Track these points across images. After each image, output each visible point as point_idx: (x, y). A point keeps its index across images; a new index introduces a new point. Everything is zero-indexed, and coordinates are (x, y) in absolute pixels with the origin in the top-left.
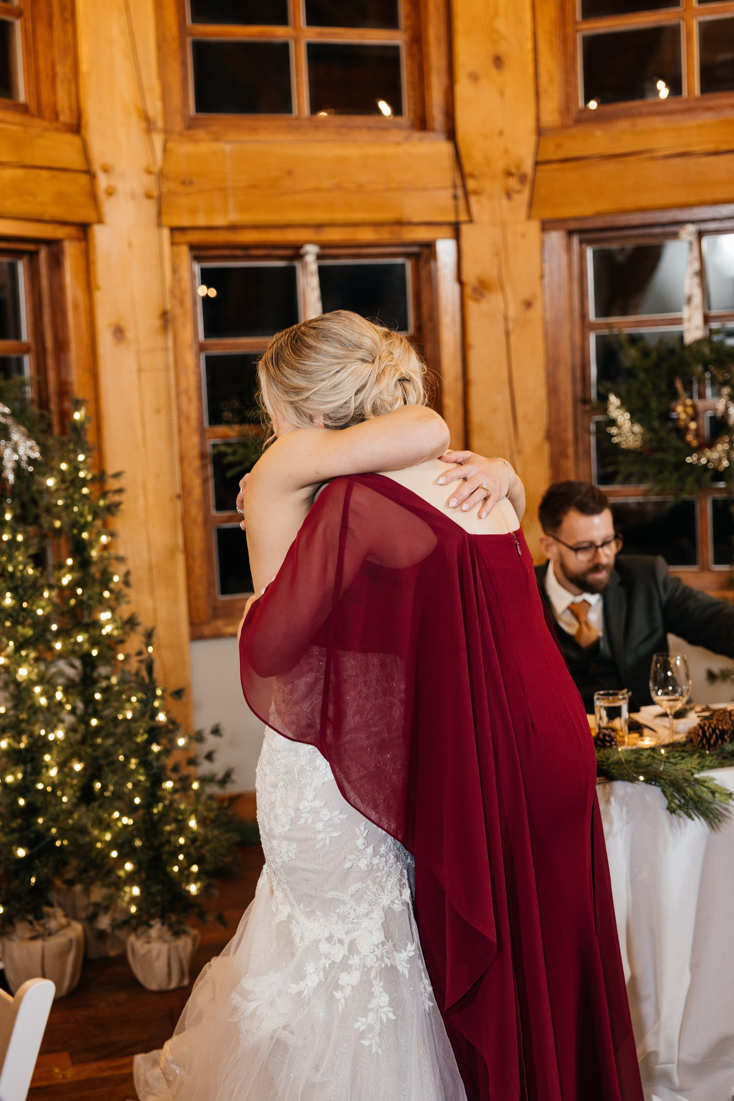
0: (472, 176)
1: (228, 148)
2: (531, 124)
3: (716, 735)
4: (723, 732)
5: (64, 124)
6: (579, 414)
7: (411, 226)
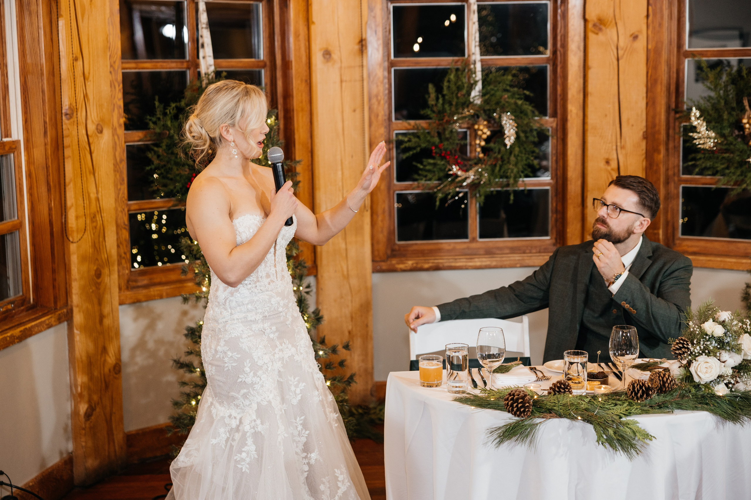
3: (643, 390)
4: (649, 389)
6: (672, 120)
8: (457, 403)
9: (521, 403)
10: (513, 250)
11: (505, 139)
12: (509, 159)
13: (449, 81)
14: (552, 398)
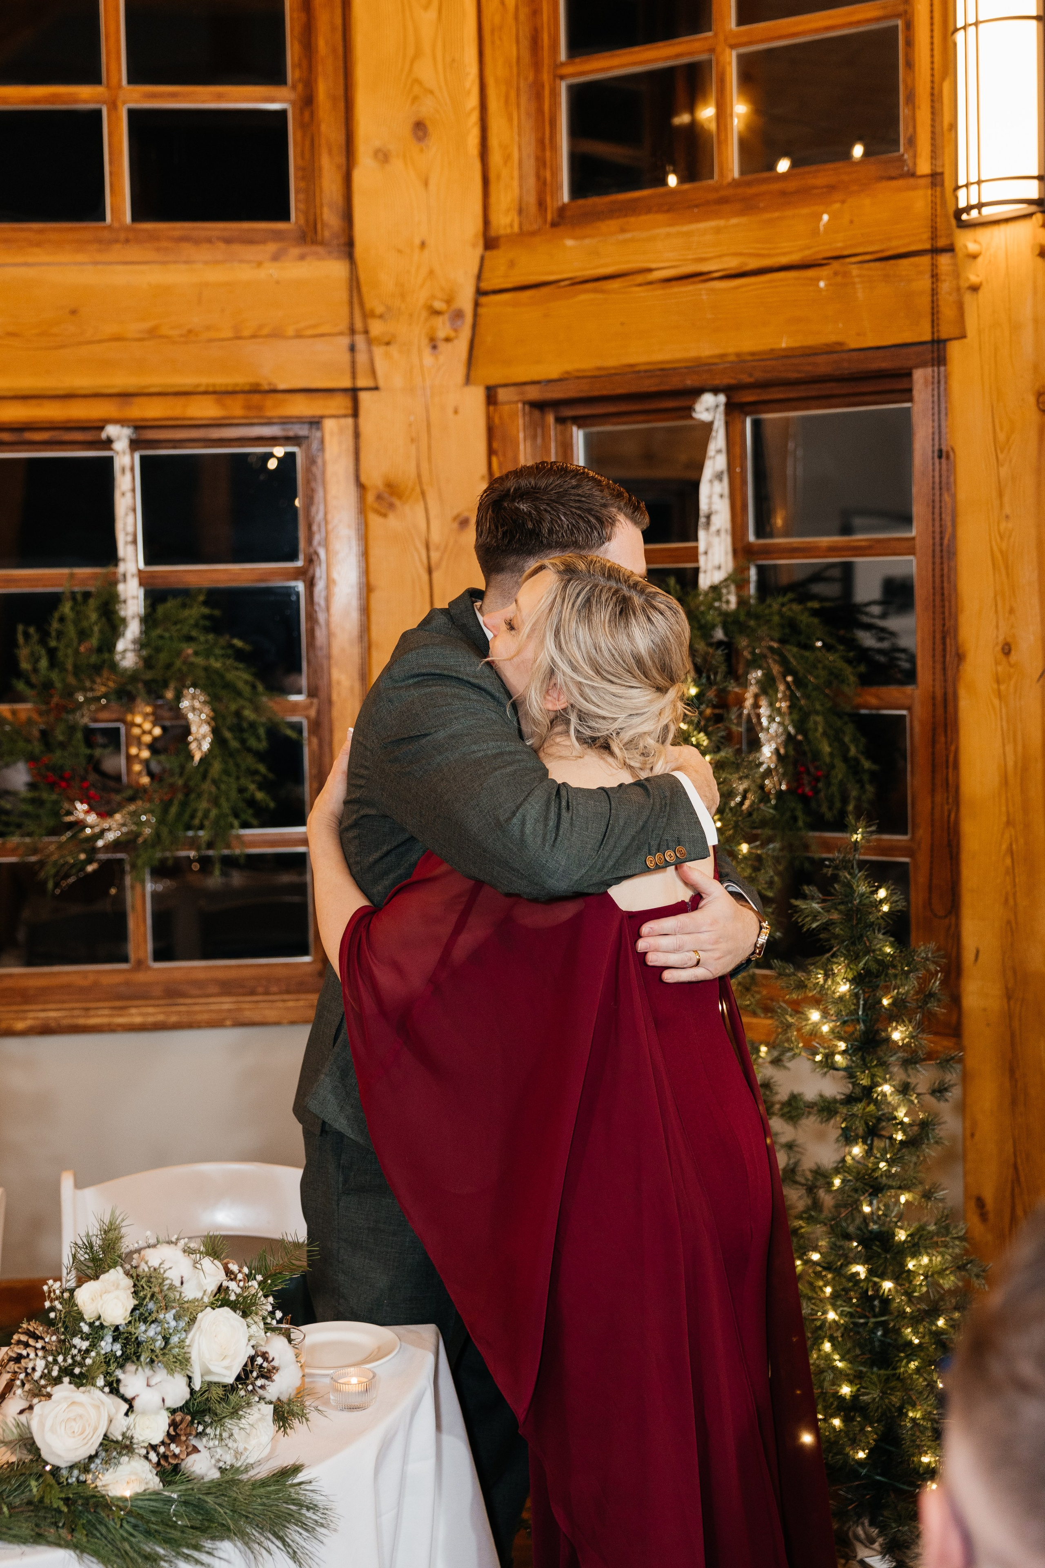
7: (280, 396)
11: (190, 743)
12: (200, 787)
13: (62, 619)
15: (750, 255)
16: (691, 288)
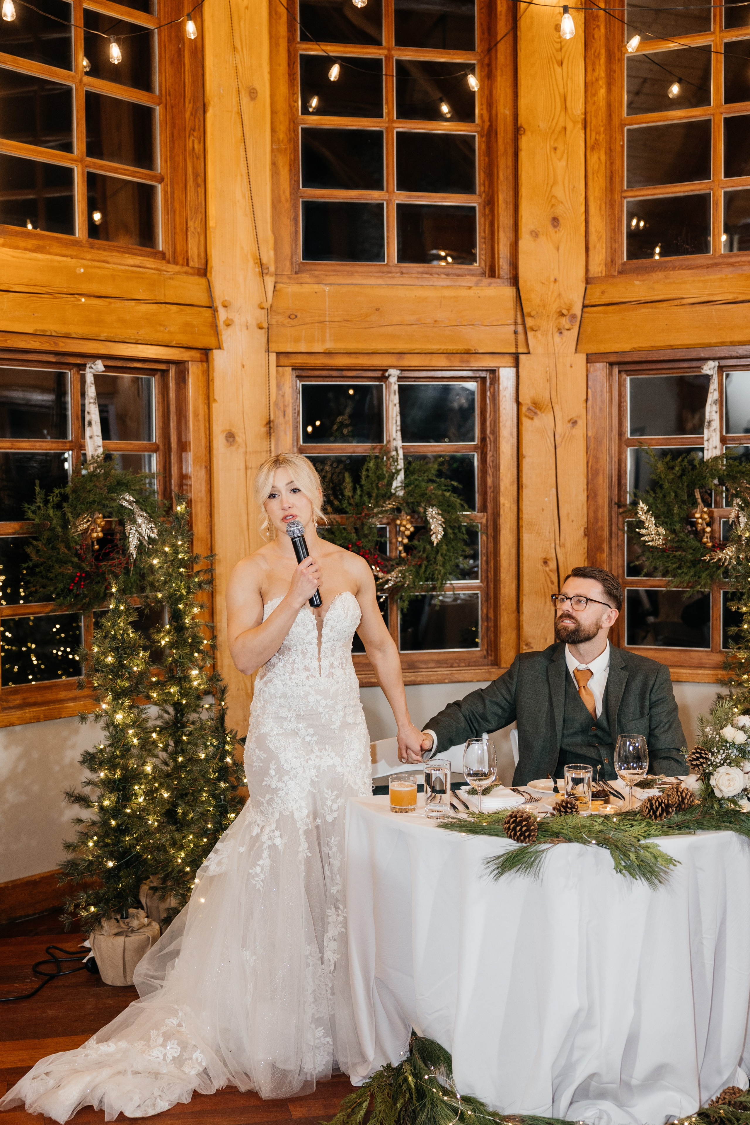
0: (530, 315)
1: (327, 288)
2: (581, 273)
3: (662, 808)
4: (668, 806)
5: (193, 268)
6: (614, 515)
7: (478, 355)
8: (442, 830)
9: (525, 826)
10: (440, 663)
11: (431, 536)
12: (435, 558)
13: (368, 470)
14: (559, 820)
15: (739, 293)
16: (706, 308)
